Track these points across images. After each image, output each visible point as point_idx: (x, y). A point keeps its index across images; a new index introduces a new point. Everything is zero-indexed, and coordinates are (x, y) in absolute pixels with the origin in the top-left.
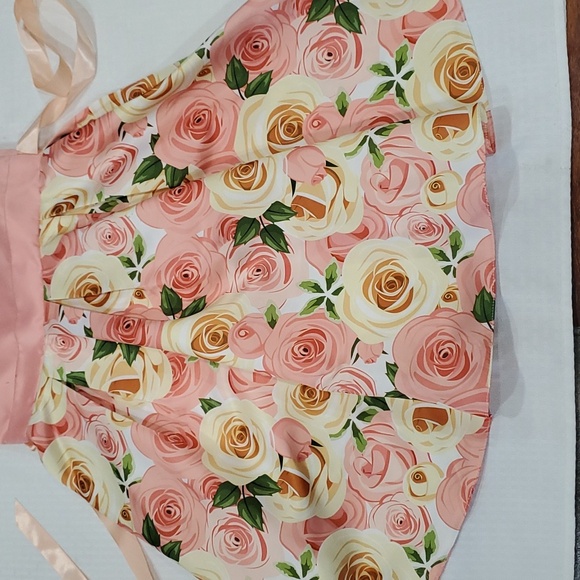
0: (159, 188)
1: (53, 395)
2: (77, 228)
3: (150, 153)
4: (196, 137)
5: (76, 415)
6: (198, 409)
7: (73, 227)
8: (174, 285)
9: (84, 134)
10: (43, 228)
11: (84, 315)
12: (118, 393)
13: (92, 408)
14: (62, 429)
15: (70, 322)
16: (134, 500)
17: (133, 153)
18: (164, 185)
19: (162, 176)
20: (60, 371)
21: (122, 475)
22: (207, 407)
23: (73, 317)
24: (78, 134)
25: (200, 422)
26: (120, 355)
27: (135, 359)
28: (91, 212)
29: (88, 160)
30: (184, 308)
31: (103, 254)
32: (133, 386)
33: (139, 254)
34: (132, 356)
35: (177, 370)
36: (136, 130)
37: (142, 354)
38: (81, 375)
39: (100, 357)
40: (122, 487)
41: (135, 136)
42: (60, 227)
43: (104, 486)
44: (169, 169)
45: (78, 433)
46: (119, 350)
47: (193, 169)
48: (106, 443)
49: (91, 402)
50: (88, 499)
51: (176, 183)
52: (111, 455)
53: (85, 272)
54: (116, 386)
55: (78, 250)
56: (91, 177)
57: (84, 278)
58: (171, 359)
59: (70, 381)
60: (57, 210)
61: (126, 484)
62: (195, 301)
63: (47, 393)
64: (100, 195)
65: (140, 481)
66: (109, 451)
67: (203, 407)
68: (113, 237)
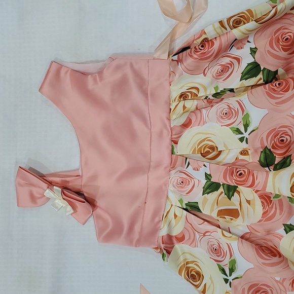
0: (258, 83)
1: (176, 216)
2: (197, 108)
3: (253, 60)
4: (285, 50)
5: (191, 231)
6: (281, 231)
7: (194, 108)
8: (273, 147)
9: (207, 46)
10: (172, 108)
11: (204, 165)
12: (225, 218)
13: (207, 227)
14: (181, 239)
15: (194, 169)
16: (236, 289)
17: (238, 60)
18: (262, 81)
19: (260, 76)
20: (181, 201)
21: (228, 272)
22: (288, 229)
23: (196, 166)
24: (202, 46)
25: (281, 239)
26: (222, 193)
27: (233, 195)
28: (206, 98)
29: (205, 64)
30: (276, 163)
31: (219, 125)
32: (234, 213)
33: (246, 126)
34: (231, 193)
35: (266, 204)
36: (240, 44)
37: (239, 193)
38: (195, 204)
39: (208, 193)
40: (226, 281)
41: (238, 48)
42: (184, 107)
43: (211, 278)
44: (266, 71)
45: (193, 242)
46: (221, 189)
47: (281, 71)
48: (216, 251)
49: (206, 223)
50: (197, 286)
51: (270, 80)
52: (219, 259)
53: (204, 137)
54: (222, 213)
55: (202, 122)
56: (205, 75)
57: (203, 140)
58: (261, 197)
59: (189, 208)
60: (183, 96)
61: (230, 279)
62: (284, 158)
63: (171, 215)
64: (216, 88)
65: (241, 277)
66: (218, 256)
67: (285, 230)
68: (228, 114)
